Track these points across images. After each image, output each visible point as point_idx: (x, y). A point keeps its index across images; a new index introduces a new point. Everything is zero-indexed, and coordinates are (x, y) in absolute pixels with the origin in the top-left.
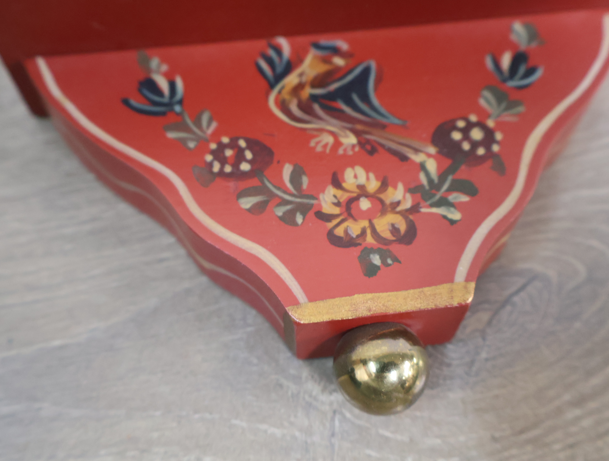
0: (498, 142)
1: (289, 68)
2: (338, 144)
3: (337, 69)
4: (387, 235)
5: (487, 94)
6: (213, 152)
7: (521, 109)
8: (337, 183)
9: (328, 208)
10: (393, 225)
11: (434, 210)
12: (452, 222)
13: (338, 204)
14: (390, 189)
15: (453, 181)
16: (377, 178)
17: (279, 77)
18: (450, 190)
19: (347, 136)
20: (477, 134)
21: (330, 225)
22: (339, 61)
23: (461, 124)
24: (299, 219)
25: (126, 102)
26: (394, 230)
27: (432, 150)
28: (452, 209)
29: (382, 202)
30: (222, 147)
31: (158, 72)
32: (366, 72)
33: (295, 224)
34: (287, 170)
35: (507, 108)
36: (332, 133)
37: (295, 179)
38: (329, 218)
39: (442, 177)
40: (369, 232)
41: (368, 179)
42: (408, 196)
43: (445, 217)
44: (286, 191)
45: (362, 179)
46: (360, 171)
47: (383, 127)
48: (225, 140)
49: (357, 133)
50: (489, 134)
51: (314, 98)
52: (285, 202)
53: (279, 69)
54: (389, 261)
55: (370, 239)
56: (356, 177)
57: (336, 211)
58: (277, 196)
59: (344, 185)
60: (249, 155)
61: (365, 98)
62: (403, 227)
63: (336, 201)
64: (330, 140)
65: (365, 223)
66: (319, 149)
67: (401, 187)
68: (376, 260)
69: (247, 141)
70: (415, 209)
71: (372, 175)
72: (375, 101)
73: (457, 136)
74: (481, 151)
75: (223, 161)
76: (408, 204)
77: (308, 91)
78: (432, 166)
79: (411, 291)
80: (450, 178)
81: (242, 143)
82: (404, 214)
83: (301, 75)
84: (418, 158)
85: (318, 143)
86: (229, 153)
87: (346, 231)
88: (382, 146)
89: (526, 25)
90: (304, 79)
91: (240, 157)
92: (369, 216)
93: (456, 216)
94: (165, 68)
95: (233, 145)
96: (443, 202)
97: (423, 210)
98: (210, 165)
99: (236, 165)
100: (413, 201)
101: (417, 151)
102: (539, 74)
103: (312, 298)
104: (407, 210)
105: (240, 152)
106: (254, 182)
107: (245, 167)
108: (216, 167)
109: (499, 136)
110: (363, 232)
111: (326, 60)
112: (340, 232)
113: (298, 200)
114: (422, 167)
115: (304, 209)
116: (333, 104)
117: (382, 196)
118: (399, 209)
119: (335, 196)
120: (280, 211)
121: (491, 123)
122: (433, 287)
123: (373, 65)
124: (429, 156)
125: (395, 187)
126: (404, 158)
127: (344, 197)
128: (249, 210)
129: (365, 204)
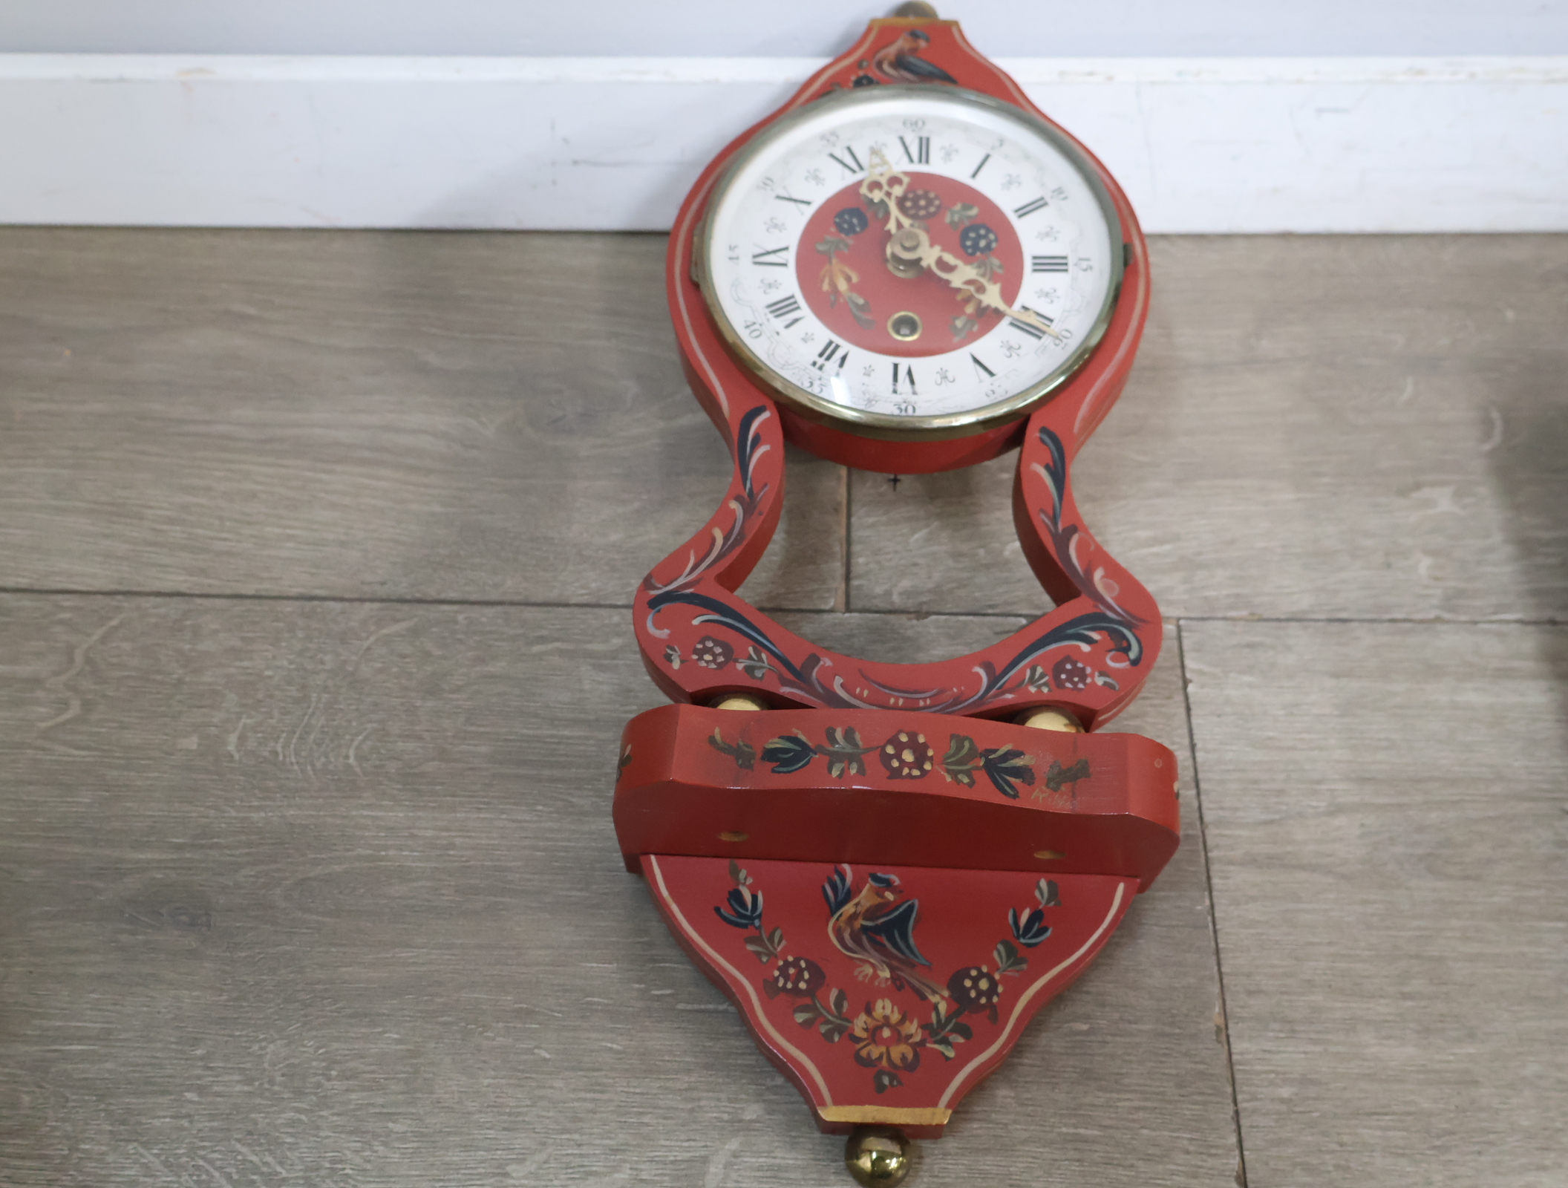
0: (998, 995)
1: (849, 896)
2: (875, 976)
3: (889, 902)
4: (897, 1061)
5: (1000, 947)
6: (779, 969)
7: (1025, 966)
8: (869, 1011)
9: (859, 1032)
10: (903, 1055)
11: (937, 1047)
12: (947, 1058)
13: (866, 1030)
14: (908, 1023)
15: (956, 1023)
16: (899, 1013)
17: (841, 904)
18: (952, 1031)
19: (883, 970)
20: (984, 984)
21: (858, 1046)
22: (890, 896)
23: (974, 973)
24: (836, 1038)
25: (717, 910)
26: (904, 1058)
27: (946, 993)
28: (950, 1047)
29: (899, 1033)
30: (787, 964)
31: (744, 884)
32: (911, 908)
33: (832, 1041)
34: (834, 994)
35: (1013, 964)
36: (873, 965)
37: (838, 1004)
38: (858, 1040)
39: (949, 1019)
40: (885, 1057)
41: (893, 1011)
42: (920, 1031)
43: (943, 1054)
44: (829, 1011)
45: (888, 1011)
46: (888, 1003)
47: (913, 966)
48: (790, 959)
49: (892, 969)
50: (993, 984)
51: (864, 929)
52: (828, 1022)
53: (841, 897)
54: (895, 1083)
55: (884, 1062)
56: (884, 1008)
57: (864, 1035)
58: (822, 1014)
59: (874, 1014)
60: (806, 976)
61: (904, 937)
62: (910, 1056)
63: (865, 1027)
64: (870, 971)
65: (883, 1049)
66: (860, 978)
67: (915, 1023)
68: (886, 1080)
69: (807, 962)
70: (922, 1043)
71: (896, 1009)
72: (912, 941)
73: (968, 983)
74: (983, 1001)
75: (787, 978)
76: (917, 1038)
77: (861, 922)
78: (943, 1007)
79: (905, 1109)
80: (954, 1021)
81: (803, 964)
82: (915, 1046)
83: (857, 905)
84: (934, 999)
85: (860, 972)
86: (792, 971)
87: (869, 1054)
88: (909, 983)
89: (1049, 883)
90: (859, 909)
91: (799, 977)
92: (888, 1043)
93: (951, 1053)
94: (750, 881)
95: (795, 964)
96: (945, 1041)
97: (928, 1045)
98: (777, 979)
99: (796, 983)
100: (922, 1037)
101: (934, 992)
102: (1049, 933)
103: (837, 1102)
104: (917, 1044)
105: (800, 971)
106: (807, 1001)
107: (802, 985)
108: (781, 984)
109: (1000, 989)
110: (881, 1057)
111: (879, 893)
112: (864, 1053)
113: (839, 1022)
114: (935, 1007)
115: (840, 1030)
116: (878, 938)
117: (900, 1028)
118: (910, 1041)
119: (865, 1022)
120: (823, 1029)
121: (997, 976)
122: (921, 1109)
123: (916, 902)
124: (943, 998)
125: (911, 1022)
126: (924, 998)
127: (871, 1023)
128: (801, 1024)
129: (886, 1033)
